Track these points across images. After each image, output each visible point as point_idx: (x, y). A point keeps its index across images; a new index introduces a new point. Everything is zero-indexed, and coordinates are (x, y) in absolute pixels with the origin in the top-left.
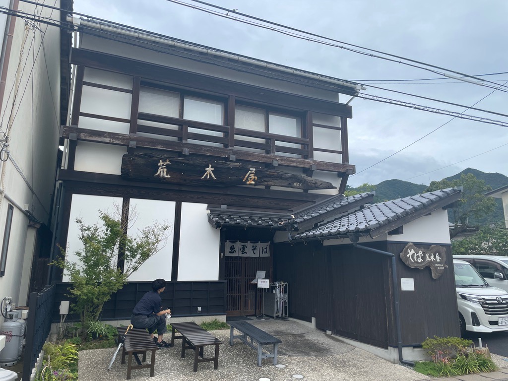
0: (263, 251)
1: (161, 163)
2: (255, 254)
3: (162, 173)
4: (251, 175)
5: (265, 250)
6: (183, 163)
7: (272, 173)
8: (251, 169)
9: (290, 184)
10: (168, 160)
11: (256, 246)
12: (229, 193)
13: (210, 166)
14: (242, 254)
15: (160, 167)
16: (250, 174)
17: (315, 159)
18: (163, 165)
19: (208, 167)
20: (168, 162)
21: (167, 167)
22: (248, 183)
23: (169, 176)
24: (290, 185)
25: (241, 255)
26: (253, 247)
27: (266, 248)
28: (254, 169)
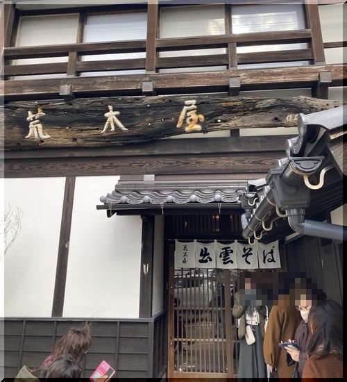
0: (265, 258)
1: (30, 116)
2: (249, 263)
3: (36, 132)
4: (189, 114)
5: (269, 256)
6: (63, 110)
7: (232, 104)
8: (187, 102)
9: (276, 119)
10: (39, 110)
11: (251, 249)
12: (156, 152)
13: (110, 107)
14: (224, 263)
15: (31, 123)
16: (188, 111)
17: (328, 62)
18: (34, 119)
19: (108, 111)
20: (41, 113)
21: (42, 120)
22: (187, 129)
23: (47, 136)
24: (277, 123)
25: (221, 266)
26: (245, 250)
27: (272, 252)
28: (194, 102)
